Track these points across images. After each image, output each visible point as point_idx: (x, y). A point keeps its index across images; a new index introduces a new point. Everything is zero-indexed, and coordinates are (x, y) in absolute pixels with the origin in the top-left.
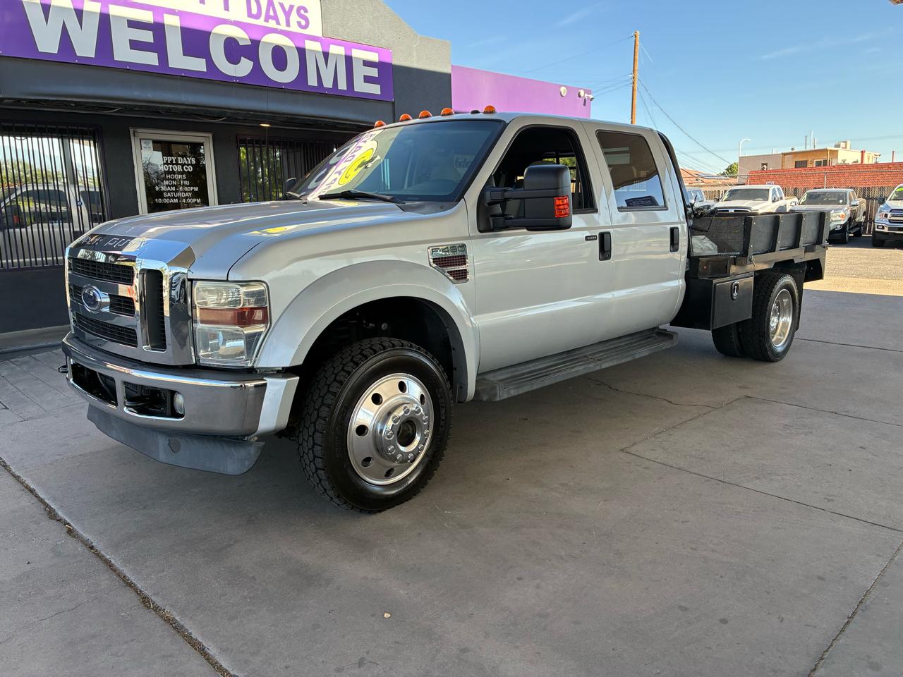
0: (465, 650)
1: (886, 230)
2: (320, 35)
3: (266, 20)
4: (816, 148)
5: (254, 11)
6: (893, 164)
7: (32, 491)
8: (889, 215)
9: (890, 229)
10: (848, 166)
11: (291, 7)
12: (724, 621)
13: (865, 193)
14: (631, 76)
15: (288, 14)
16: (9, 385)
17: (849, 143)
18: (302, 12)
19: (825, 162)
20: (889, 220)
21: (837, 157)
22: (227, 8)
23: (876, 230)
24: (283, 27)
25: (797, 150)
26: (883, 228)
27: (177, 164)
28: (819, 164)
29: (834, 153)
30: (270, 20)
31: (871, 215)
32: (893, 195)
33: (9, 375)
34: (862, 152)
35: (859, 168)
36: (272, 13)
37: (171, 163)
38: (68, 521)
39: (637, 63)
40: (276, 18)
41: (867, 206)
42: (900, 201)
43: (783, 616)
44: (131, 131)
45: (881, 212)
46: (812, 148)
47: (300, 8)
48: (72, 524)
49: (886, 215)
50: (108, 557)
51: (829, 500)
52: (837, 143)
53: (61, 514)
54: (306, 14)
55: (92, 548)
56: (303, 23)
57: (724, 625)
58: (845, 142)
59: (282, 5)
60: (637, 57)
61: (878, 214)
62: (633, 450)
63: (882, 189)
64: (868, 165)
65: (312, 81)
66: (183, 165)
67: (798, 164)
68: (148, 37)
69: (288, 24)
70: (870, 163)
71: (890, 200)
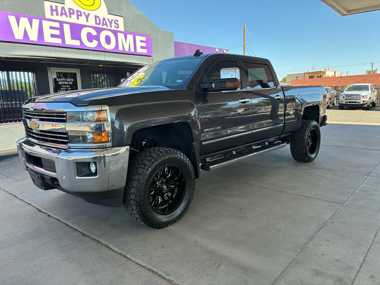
0: (196, 242)
1: (344, 103)
2: (123, 30)
3: (103, 25)
4: (317, 71)
5: (98, 22)
6: (347, 76)
7: (30, 204)
8: (345, 97)
9: (345, 102)
10: (330, 78)
11: (112, 20)
12: (280, 230)
13: (336, 88)
14: (243, 42)
15: (111, 23)
16: (6, 169)
17: (330, 68)
18: (116, 22)
19: (321, 76)
20: (345, 99)
21: (325, 74)
22: (87, 21)
23: (340, 103)
24: (109, 28)
25: (310, 71)
26: (343, 102)
27: (66, 81)
28: (318, 77)
29: (324, 73)
30: (104, 25)
31: (339, 97)
32: (346, 89)
33: (5, 165)
34: (335, 72)
35: (334, 78)
36: (105, 23)
37: (64, 81)
38: (47, 212)
39: (245, 37)
40: (106, 24)
41: (337, 93)
42: (349, 91)
43: (299, 228)
44: (48, 68)
45: (342, 95)
46: (316, 71)
47: (115, 20)
48: (48, 213)
49: (344, 97)
50: (66, 223)
51: (316, 195)
52: (325, 69)
53: (43, 210)
54: (118, 23)
55: (59, 220)
56: (117, 26)
57: (280, 232)
58: (329, 68)
59: (108, 19)
60: (245, 35)
61: (341, 96)
62: (249, 183)
63: (343, 87)
64: (337, 77)
65: (121, 49)
66: (68, 82)
67: (310, 77)
68: (57, 32)
69: (111, 27)
70: (339, 76)
71: (345, 91)
